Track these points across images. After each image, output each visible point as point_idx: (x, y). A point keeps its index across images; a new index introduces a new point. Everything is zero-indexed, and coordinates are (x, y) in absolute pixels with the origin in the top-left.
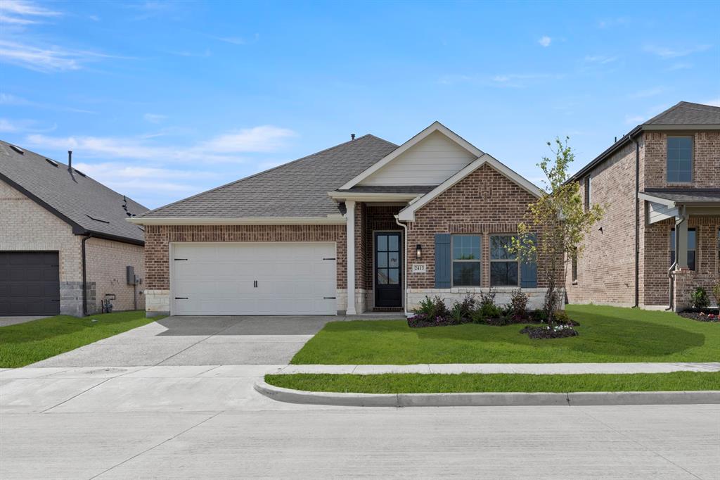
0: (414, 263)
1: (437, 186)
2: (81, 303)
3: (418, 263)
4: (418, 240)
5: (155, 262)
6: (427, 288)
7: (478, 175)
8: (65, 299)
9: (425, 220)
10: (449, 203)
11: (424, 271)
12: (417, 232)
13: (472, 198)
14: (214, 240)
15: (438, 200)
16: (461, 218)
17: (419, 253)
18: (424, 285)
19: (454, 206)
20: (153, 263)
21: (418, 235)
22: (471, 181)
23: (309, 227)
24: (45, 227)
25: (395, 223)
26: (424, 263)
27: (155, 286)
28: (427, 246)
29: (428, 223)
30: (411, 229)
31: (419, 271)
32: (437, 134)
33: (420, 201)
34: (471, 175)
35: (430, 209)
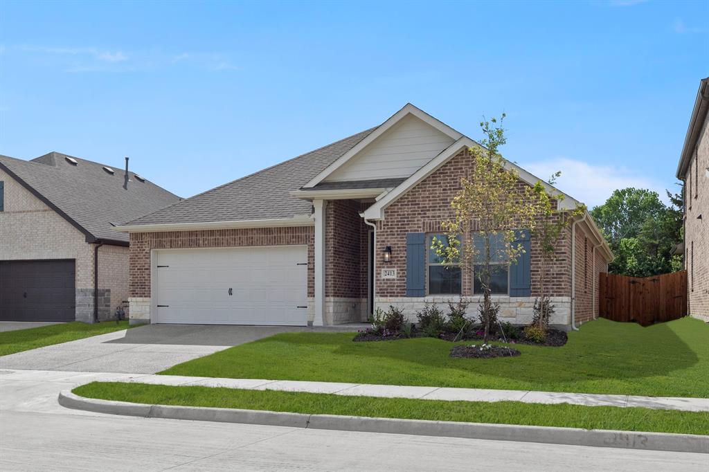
0: (384, 267)
1: (408, 178)
2: (92, 310)
3: (388, 267)
4: (388, 241)
5: (138, 269)
6: (397, 296)
7: (458, 162)
8: (80, 305)
9: (396, 218)
10: (423, 197)
11: (395, 277)
12: (387, 232)
13: (450, 189)
14: (190, 246)
15: (411, 193)
16: (438, 213)
17: (387, 256)
18: (394, 293)
19: (430, 200)
20: (136, 270)
21: (387, 235)
22: (450, 169)
23: (279, 230)
24: (65, 236)
25: (364, 223)
26: (394, 267)
27: (137, 294)
28: (398, 247)
29: (400, 221)
30: (381, 229)
31: (388, 277)
32: (409, 118)
33: (388, 197)
34: (450, 162)
35: (402, 205)
